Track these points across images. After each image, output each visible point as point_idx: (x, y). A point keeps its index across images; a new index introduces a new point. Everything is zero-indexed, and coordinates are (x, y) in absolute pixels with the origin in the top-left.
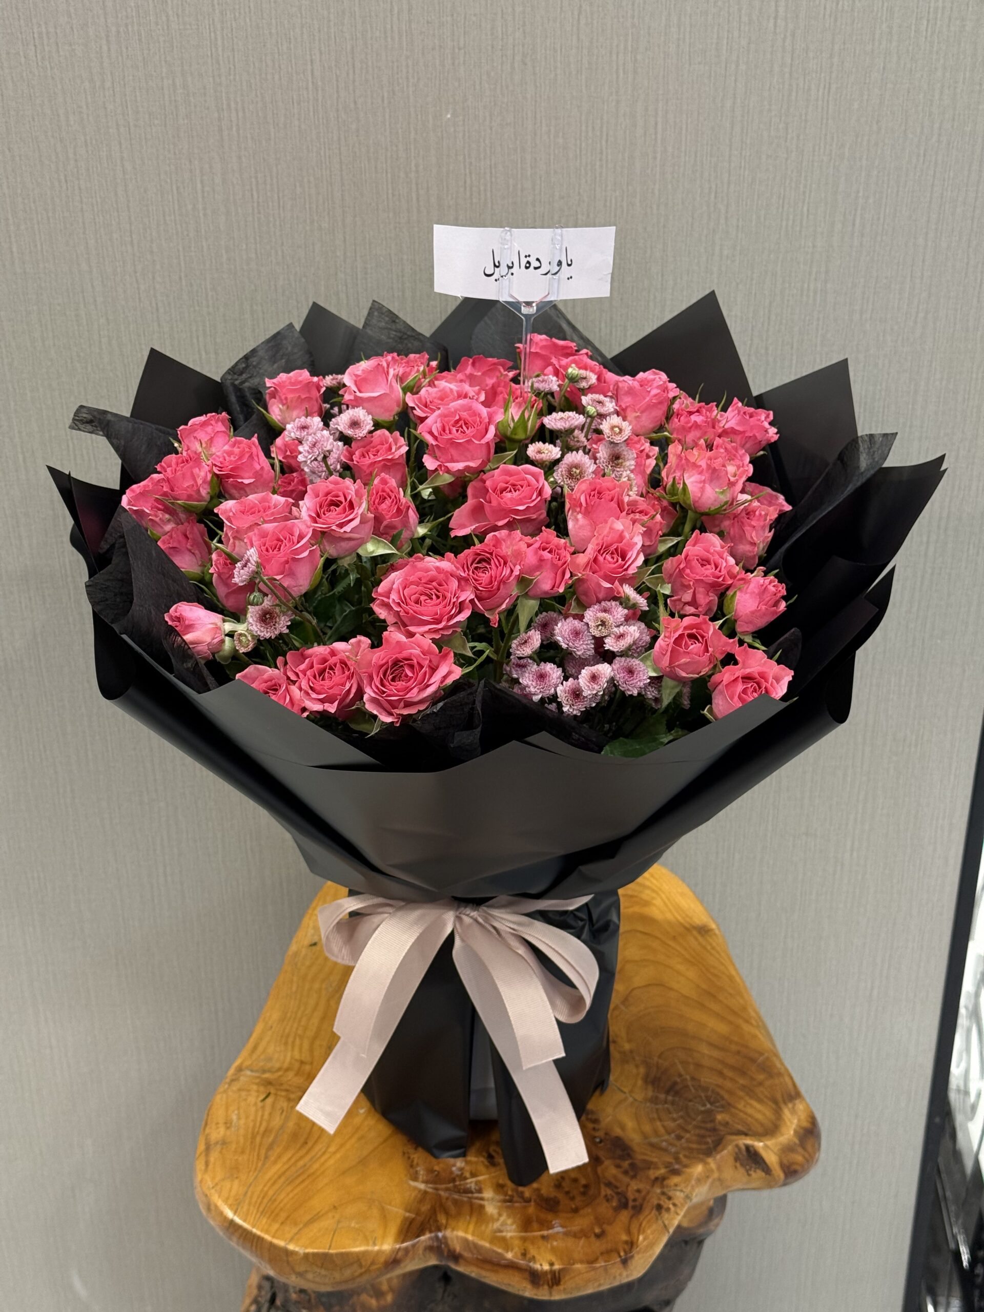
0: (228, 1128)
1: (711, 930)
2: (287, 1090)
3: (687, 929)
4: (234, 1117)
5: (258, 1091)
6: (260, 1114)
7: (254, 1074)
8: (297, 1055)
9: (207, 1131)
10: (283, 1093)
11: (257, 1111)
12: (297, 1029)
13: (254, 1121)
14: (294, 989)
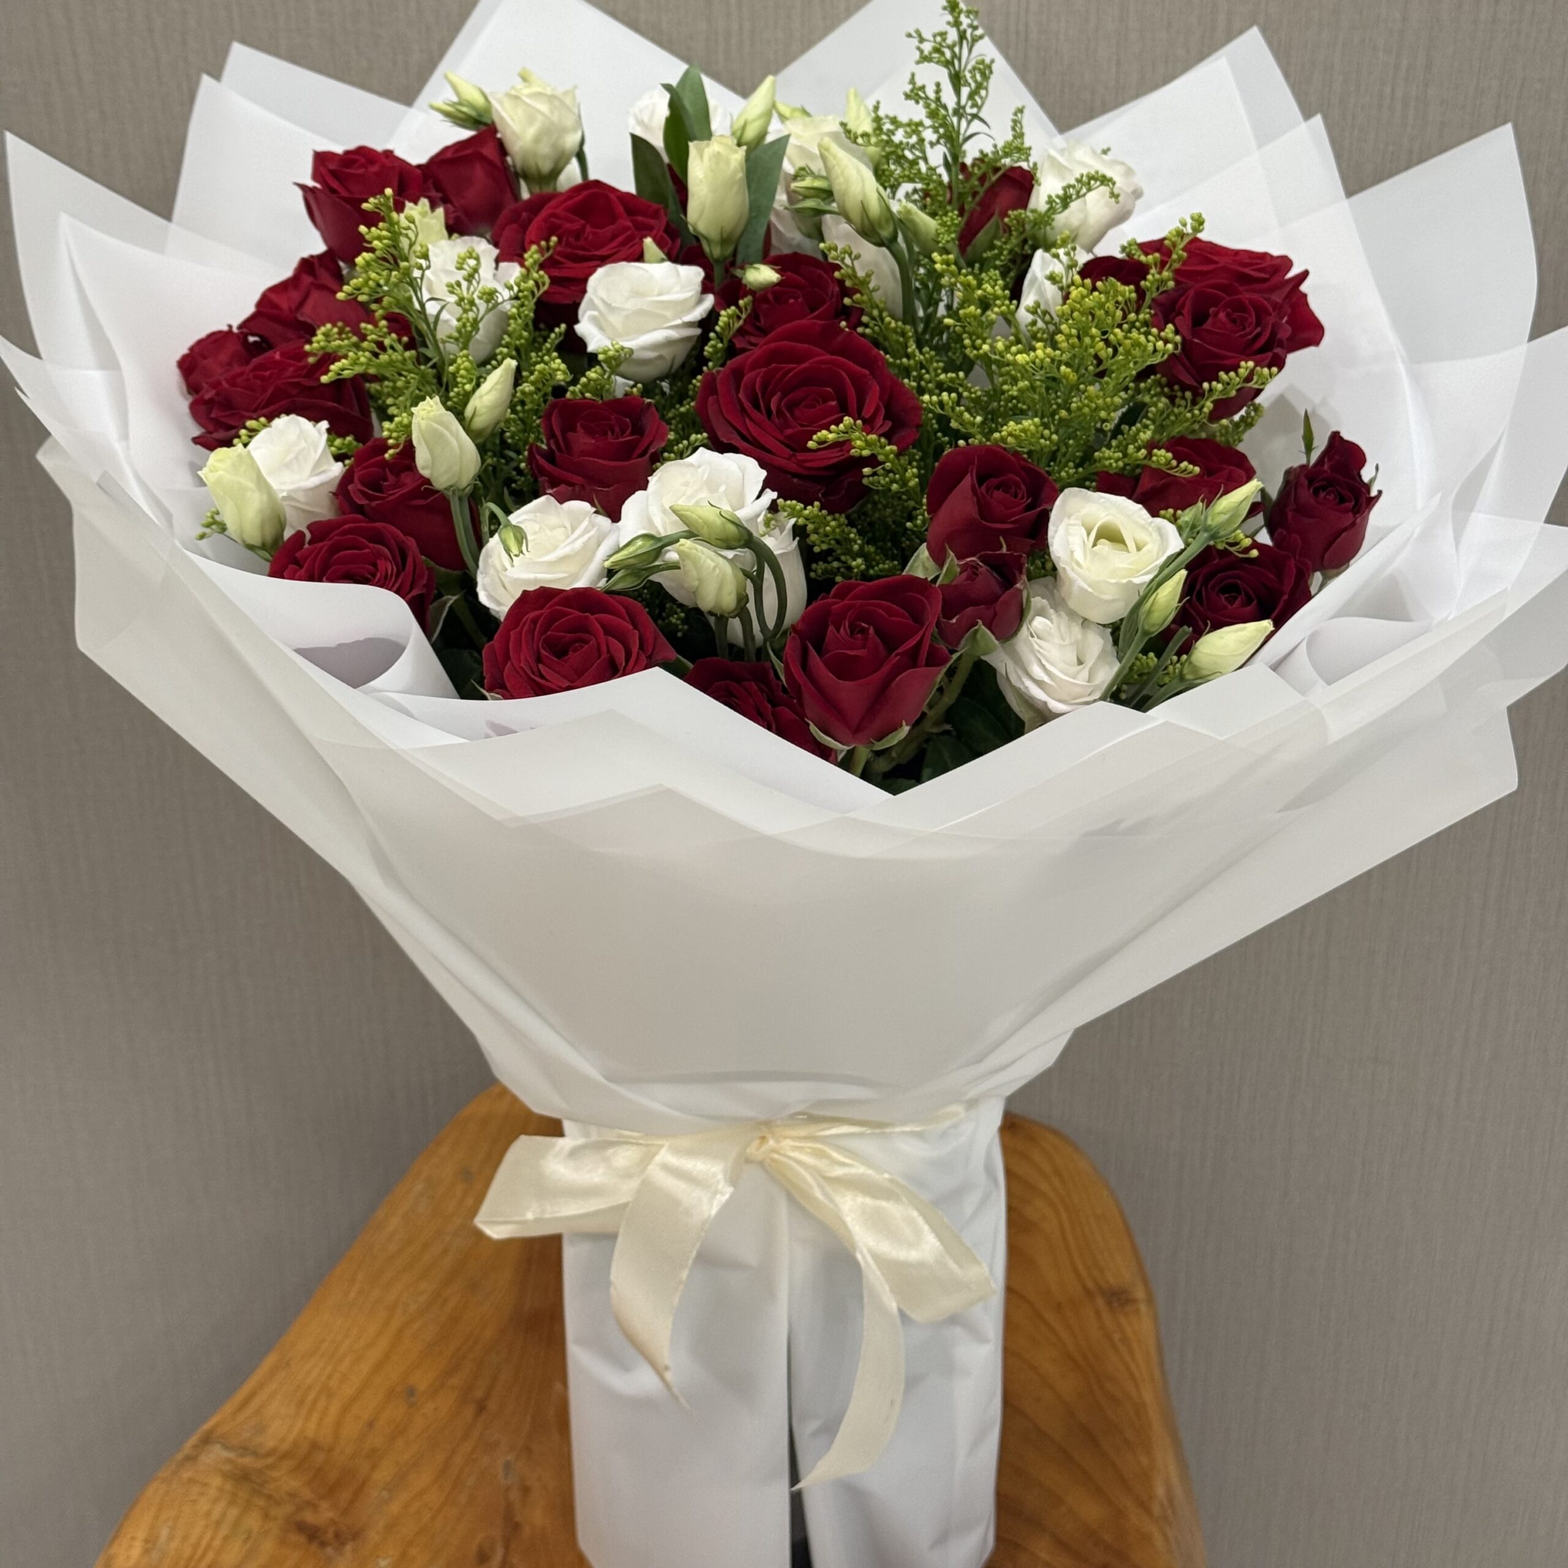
0: (146, 1552)
1: (1134, 1301)
2: (269, 1497)
3: (1088, 1293)
4: (164, 1533)
5: (221, 1490)
6: (208, 1536)
7: (226, 1454)
8: (310, 1433)
9: (114, 1550)
10: (261, 1502)
11: (207, 1526)
12: (329, 1377)
13: (196, 1547)
14: (352, 1295)
